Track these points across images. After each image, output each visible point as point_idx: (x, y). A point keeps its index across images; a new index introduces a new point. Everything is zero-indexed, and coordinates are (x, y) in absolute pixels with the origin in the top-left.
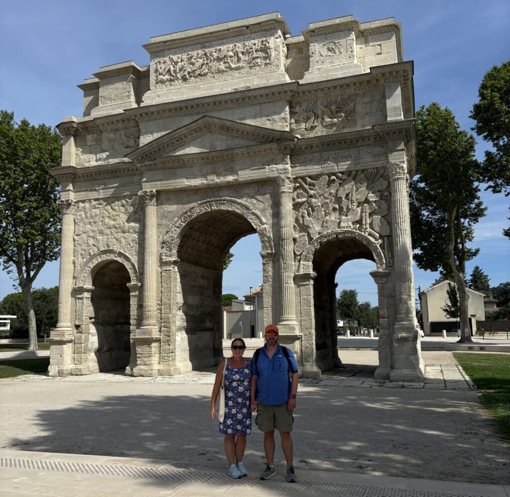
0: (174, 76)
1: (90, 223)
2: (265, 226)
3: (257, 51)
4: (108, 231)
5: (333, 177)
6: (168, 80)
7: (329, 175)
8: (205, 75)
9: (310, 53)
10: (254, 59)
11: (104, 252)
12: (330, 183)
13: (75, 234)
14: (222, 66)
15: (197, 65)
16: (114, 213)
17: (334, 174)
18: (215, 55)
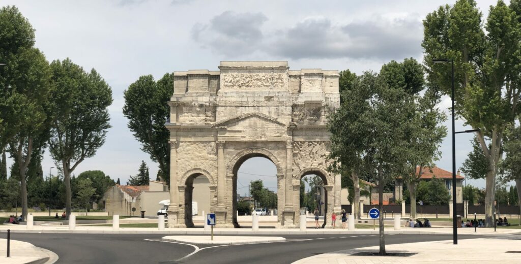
0: (233, 84)
1: (186, 154)
3: (277, 79)
4: (196, 158)
5: (311, 143)
6: (230, 86)
7: (309, 142)
8: (251, 86)
10: (275, 82)
11: (195, 169)
12: (309, 145)
13: (178, 158)
14: (259, 83)
15: (247, 80)
16: (200, 149)
17: (311, 142)
18: (256, 77)
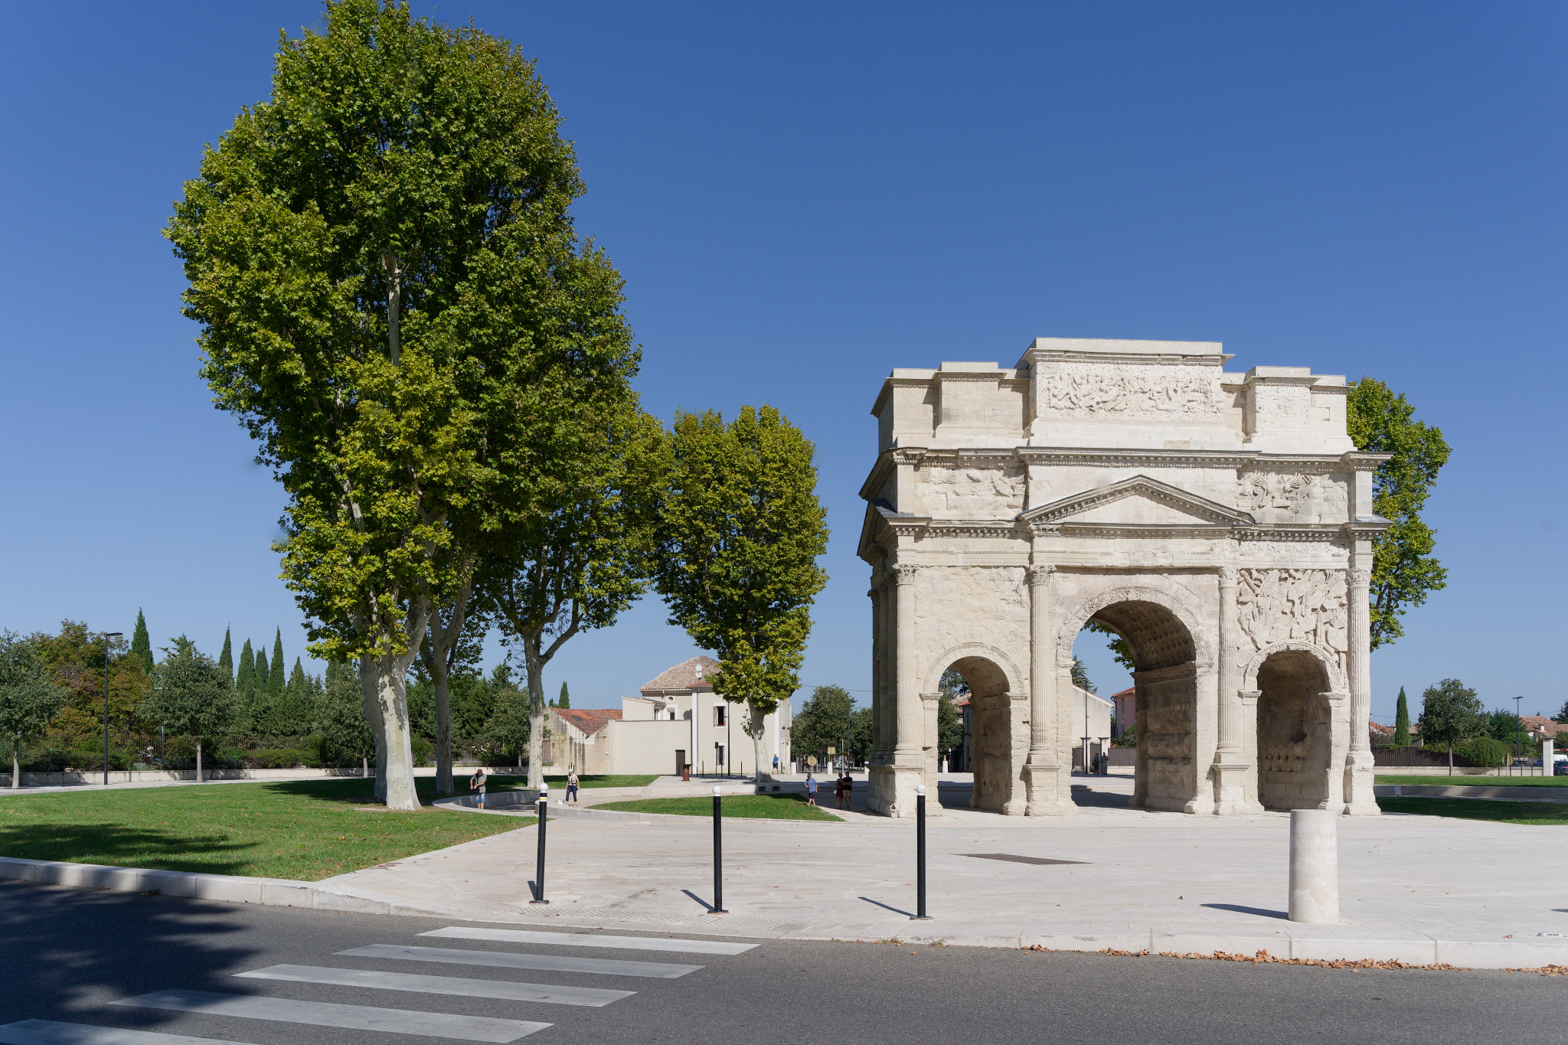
0: (1075, 404)
1: (940, 601)
2: (1200, 627)
4: (970, 614)
8: (1122, 410)
9: (1257, 408)
11: (968, 645)
13: (918, 614)
15: (1112, 394)
16: (979, 589)
